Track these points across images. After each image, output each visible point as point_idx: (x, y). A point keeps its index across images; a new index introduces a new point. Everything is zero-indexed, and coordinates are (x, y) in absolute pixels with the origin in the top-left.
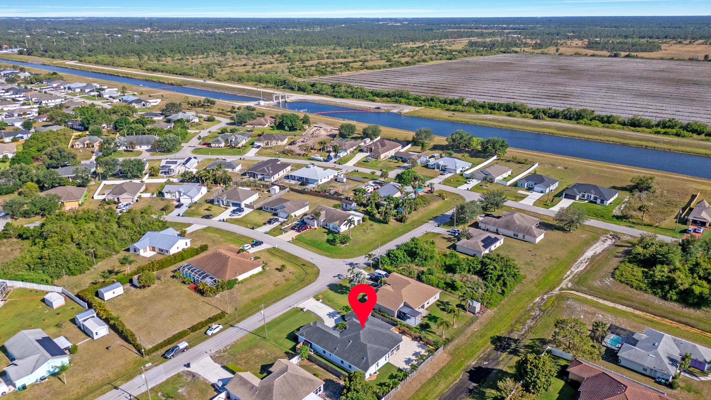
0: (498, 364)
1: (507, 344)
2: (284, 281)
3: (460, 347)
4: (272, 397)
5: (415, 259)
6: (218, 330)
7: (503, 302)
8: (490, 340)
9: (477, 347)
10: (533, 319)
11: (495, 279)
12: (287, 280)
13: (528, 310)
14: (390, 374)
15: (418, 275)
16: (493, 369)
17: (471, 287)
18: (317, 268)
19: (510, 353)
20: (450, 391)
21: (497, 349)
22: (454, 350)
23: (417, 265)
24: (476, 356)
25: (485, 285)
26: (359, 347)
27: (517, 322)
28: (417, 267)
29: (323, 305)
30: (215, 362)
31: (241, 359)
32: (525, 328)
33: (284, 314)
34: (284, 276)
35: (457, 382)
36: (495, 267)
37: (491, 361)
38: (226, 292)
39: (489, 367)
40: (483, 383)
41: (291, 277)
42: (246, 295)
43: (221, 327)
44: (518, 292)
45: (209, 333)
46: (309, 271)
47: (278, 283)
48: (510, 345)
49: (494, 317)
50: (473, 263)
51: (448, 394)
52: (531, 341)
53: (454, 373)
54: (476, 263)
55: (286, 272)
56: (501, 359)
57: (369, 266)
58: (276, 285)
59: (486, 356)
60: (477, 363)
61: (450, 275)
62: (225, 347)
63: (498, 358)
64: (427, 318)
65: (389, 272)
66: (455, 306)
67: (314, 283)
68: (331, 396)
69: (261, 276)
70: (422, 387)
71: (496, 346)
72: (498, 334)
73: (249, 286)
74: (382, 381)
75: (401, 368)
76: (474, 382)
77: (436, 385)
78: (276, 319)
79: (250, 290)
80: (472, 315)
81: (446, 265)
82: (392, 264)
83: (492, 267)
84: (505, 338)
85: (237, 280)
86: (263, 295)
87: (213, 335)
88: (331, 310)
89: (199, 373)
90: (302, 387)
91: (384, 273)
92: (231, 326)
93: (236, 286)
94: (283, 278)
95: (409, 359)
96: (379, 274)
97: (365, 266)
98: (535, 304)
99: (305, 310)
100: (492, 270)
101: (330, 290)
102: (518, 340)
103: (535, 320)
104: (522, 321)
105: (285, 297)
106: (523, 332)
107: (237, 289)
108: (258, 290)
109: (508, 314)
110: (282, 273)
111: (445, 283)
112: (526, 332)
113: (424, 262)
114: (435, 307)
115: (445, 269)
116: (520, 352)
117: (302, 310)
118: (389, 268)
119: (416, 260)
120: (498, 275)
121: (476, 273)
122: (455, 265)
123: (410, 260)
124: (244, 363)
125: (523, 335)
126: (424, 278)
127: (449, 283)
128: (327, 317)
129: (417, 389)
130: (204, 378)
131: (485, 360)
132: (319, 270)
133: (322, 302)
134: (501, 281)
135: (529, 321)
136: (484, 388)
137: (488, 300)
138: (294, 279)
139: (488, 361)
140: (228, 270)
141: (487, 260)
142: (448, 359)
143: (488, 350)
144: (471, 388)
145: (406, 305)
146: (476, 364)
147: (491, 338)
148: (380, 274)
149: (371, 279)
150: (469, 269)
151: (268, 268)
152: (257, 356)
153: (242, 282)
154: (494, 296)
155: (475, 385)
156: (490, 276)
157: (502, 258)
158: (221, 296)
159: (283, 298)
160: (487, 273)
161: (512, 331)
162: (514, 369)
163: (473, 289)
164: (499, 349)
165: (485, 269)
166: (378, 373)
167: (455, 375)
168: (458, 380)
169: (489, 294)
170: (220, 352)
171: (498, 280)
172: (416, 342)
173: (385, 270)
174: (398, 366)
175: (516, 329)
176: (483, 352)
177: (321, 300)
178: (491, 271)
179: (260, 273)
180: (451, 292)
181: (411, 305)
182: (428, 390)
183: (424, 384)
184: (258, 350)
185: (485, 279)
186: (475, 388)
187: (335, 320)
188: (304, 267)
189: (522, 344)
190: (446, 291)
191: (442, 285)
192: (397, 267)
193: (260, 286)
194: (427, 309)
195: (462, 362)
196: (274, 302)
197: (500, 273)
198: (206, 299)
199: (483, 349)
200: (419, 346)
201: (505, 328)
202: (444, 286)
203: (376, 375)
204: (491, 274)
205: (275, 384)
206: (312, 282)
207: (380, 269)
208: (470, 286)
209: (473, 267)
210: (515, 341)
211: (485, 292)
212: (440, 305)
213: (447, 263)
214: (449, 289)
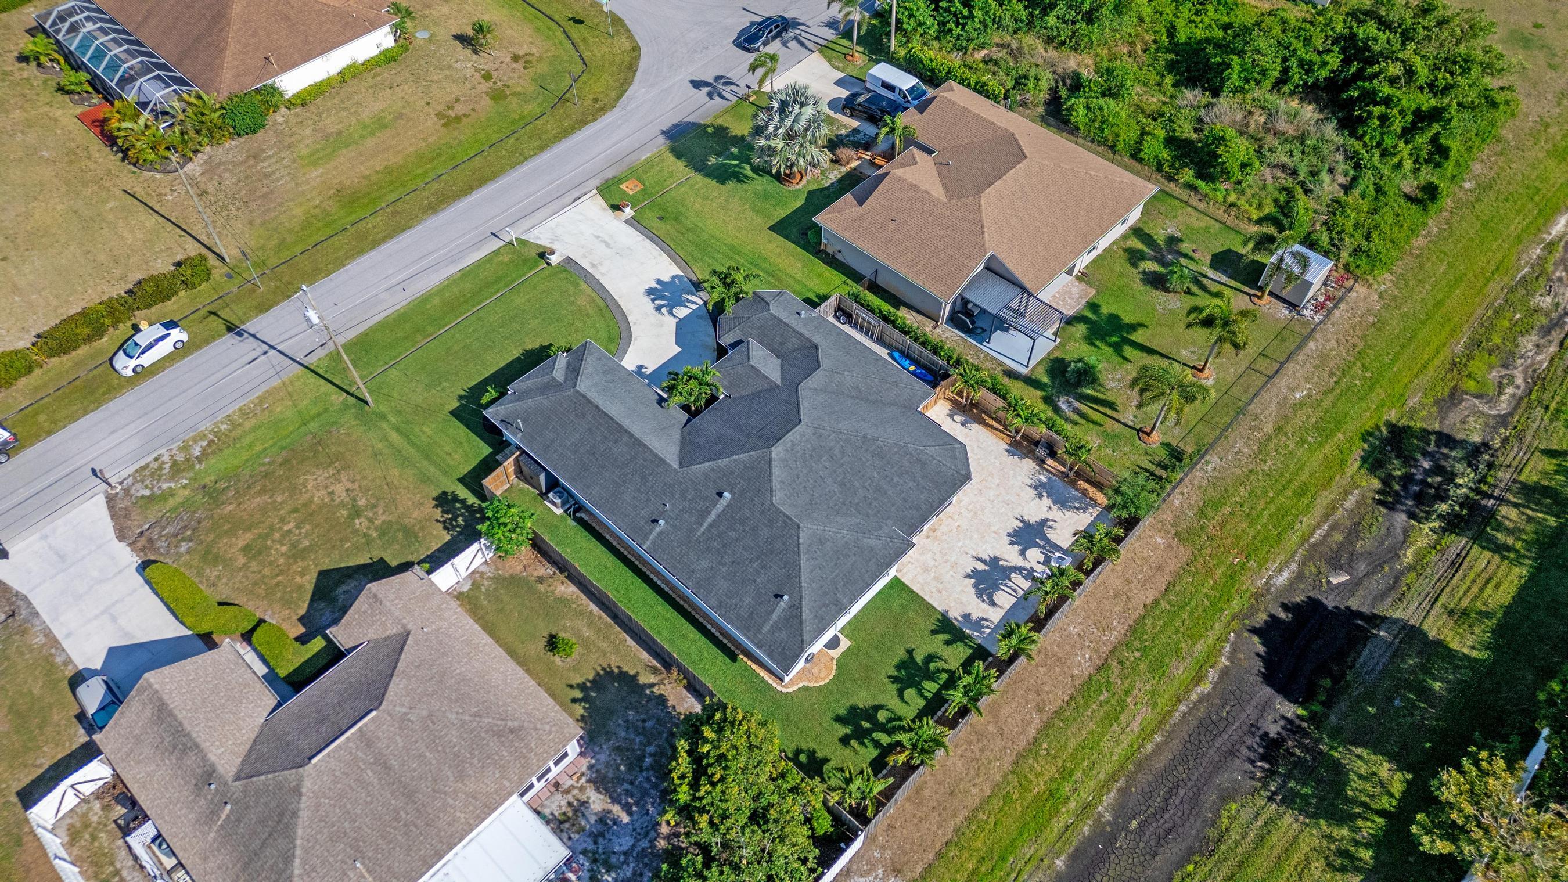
0: (1395, 588)
1: (1438, 469)
2: (486, 101)
3: (1225, 495)
4: (288, 859)
5: (1045, 12)
6: (164, 348)
7: (1419, 242)
8: (1359, 449)
9: (1301, 493)
10: (1546, 331)
11: (1397, 126)
12: (498, 96)
13: (1524, 282)
14: (901, 654)
15: (1054, 91)
16: (1376, 620)
17: (1283, 167)
18: (631, 37)
19: (1453, 524)
20: (1176, 745)
21: (1388, 500)
22: (1202, 512)
23: (1049, 40)
24: (1294, 538)
25: (1352, 157)
26: (765, 532)
27: (1475, 344)
28: (1052, 53)
29: (632, 238)
30: (121, 537)
31: (236, 526)
32: (1511, 379)
33: (466, 274)
34: (487, 77)
35: (1205, 687)
36: (1410, 73)
37: (1362, 567)
38: (230, 149)
39: (1354, 604)
40: (1328, 704)
41: (520, 80)
42: (315, 164)
43: (177, 335)
44: (1484, 187)
45: (125, 365)
46: (598, 50)
47: (459, 109)
48: (1450, 477)
49: (1379, 325)
50: (1307, 41)
51: (1161, 762)
52: (1549, 464)
53: (1194, 638)
54: (1318, 42)
55: (495, 57)
56: (1408, 556)
57: (847, 34)
58: (449, 121)
59: (1338, 537)
60: (1299, 576)
61: (1192, 96)
62: (184, 448)
63: (1395, 554)
64: (1081, 329)
65: (932, 78)
66: (1207, 259)
67: (609, 118)
68: (619, 780)
69: (386, 73)
70: (1046, 727)
71: (1386, 481)
72: (1393, 416)
73: (331, 123)
74: (863, 699)
75: (955, 614)
76: (1285, 690)
77: (1112, 718)
78: (425, 299)
79: (337, 141)
80: (1283, 312)
81: (1174, 46)
82: (943, 31)
83: (1395, 69)
84: (1425, 434)
85: (273, 90)
86: (388, 171)
87: (141, 374)
88: (667, 269)
89: (38, 602)
90: (461, 777)
91: (906, 81)
92: (231, 328)
93: (279, 117)
94: (485, 86)
95: (994, 562)
96: (886, 85)
97: (829, 34)
98: (1550, 247)
99: (554, 260)
100: (1393, 81)
101: (671, 158)
102: (1486, 445)
103: (1557, 335)
104: (1497, 340)
105: (482, 181)
106: (1503, 406)
107: (279, 134)
108: (370, 142)
109: (1439, 304)
110: (483, 61)
111: (1171, 141)
112: (1518, 402)
113: (1081, 26)
114: (1121, 264)
115: (1171, 67)
116: (1499, 527)
117: (542, 255)
118: (932, 54)
119: (1051, 20)
120: (1418, 113)
121: (1310, 92)
122: (1222, 47)
123: (1024, 14)
124: (246, 549)
125: (1503, 420)
126: (1079, 110)
127: (1188, 142)
128: (648, 305)
129: (1021, 744)
130: (48, 633)
131: (1336, 565)
132: (636, 48)
133: (634, 222)
134: (1422, 140)
135: (1528, 343)
136: (1336, 734)
137: (1359, 237)
138: (531, 88)
139: (1347, 567)
140: (232, 47)
141: (1371, 28)
142: (1173, 565)
143: (1350, 502)
144: (1274, 730)
145: (994, 270)
146: (1292, 584)
147: (1366, 436)
148: (891, 88)
149: (848, 106)
150: (1285, 71)
151: (422, 35)
152: (307, 514)
153: (303, 100)
154: (1390, 217)
155: (1291, 710)
156: (1377, 110)
157: (1442, 23)
158: (211, 169)
159: (469, 189)
160: (1370, 97)
161: (1454, 396)
162: (1482, 632)
163: (1294, 173)
164: (1398, 499)
165: (1359, 75)
166: (845, 643)
167: (1200, 647)
168: (1212, 675)
169: (1365, 205)
170: (156, 474)
171: (1408, 133)
172: (1029, 465)
173: (911, 65)
174: (939, 604)
175: (1471, 385)
176: (1326, 516)
177: (629, 212)
178: (1387, 90)
179: (386, 58)
180: (1193, 188)
181: (1019, 274)
182: (1072, 744)
183: (1057, 713)
184: (322, 475)
185: (1350, 125)
186: (1291, 726)
187: (681, 325)
188: (575, 31)
189: (1504, 476)
190: (1170, 178)
191: (1155, 148)
192: (964, 49)
193: (380, 124)
194: (1082, 277)
195: (1232, 576)
196: (433, 208)
197: (1427, 102)
198: (139, 181)
199: (1326, 498)
200: (1039, 488)
201: (1426, 379)
202: (1165, 154)
203: (836, 653)
204: (1387, 101)
205: (307, 786)
206: (603, 110)
207: (893, 61)
208: (1284, 159)
209: (1301, 63)
210: (1474, 453)
211: (1347, 189)
212: (1143, 257)
213: (1182, 37)
214: (1188, 175)
